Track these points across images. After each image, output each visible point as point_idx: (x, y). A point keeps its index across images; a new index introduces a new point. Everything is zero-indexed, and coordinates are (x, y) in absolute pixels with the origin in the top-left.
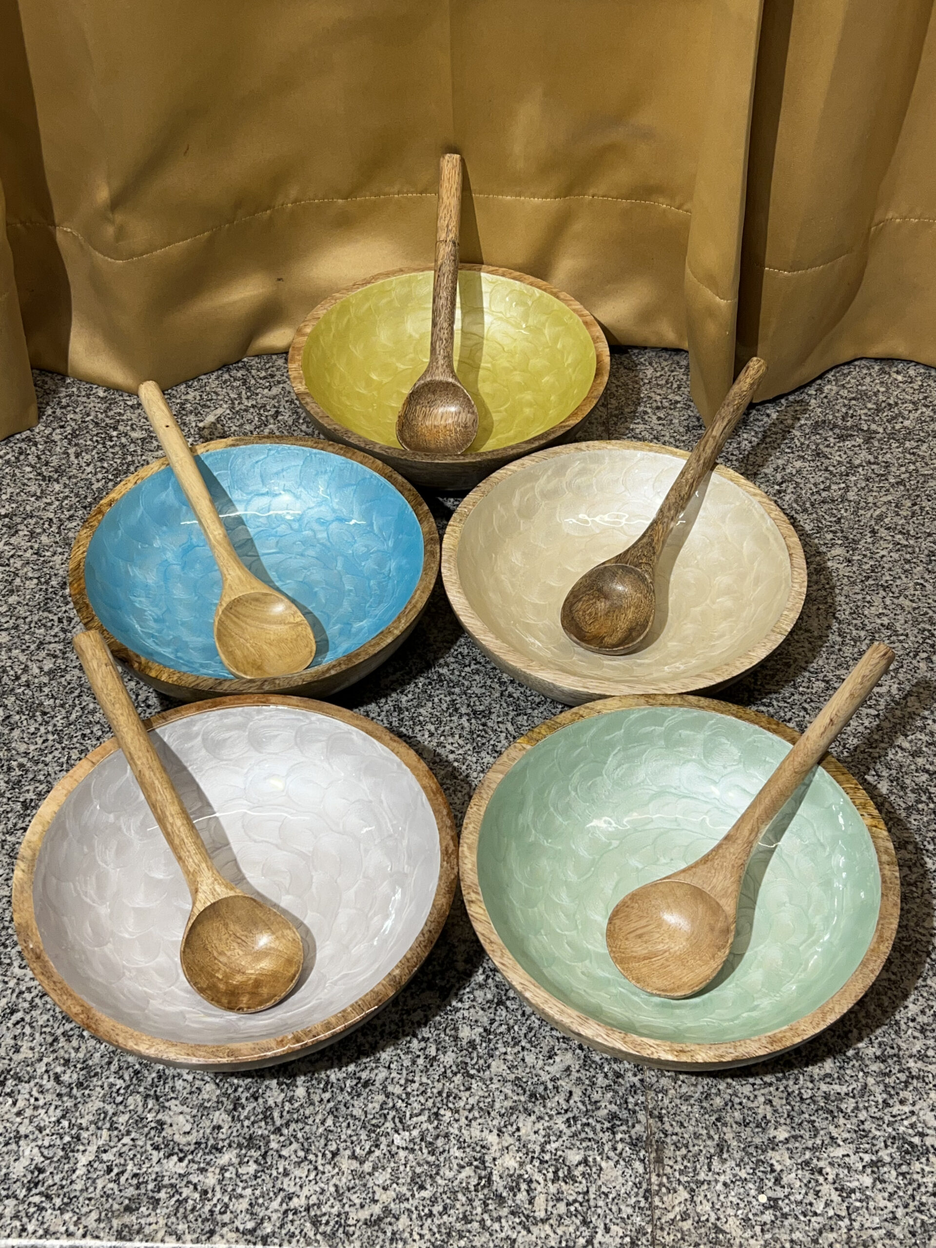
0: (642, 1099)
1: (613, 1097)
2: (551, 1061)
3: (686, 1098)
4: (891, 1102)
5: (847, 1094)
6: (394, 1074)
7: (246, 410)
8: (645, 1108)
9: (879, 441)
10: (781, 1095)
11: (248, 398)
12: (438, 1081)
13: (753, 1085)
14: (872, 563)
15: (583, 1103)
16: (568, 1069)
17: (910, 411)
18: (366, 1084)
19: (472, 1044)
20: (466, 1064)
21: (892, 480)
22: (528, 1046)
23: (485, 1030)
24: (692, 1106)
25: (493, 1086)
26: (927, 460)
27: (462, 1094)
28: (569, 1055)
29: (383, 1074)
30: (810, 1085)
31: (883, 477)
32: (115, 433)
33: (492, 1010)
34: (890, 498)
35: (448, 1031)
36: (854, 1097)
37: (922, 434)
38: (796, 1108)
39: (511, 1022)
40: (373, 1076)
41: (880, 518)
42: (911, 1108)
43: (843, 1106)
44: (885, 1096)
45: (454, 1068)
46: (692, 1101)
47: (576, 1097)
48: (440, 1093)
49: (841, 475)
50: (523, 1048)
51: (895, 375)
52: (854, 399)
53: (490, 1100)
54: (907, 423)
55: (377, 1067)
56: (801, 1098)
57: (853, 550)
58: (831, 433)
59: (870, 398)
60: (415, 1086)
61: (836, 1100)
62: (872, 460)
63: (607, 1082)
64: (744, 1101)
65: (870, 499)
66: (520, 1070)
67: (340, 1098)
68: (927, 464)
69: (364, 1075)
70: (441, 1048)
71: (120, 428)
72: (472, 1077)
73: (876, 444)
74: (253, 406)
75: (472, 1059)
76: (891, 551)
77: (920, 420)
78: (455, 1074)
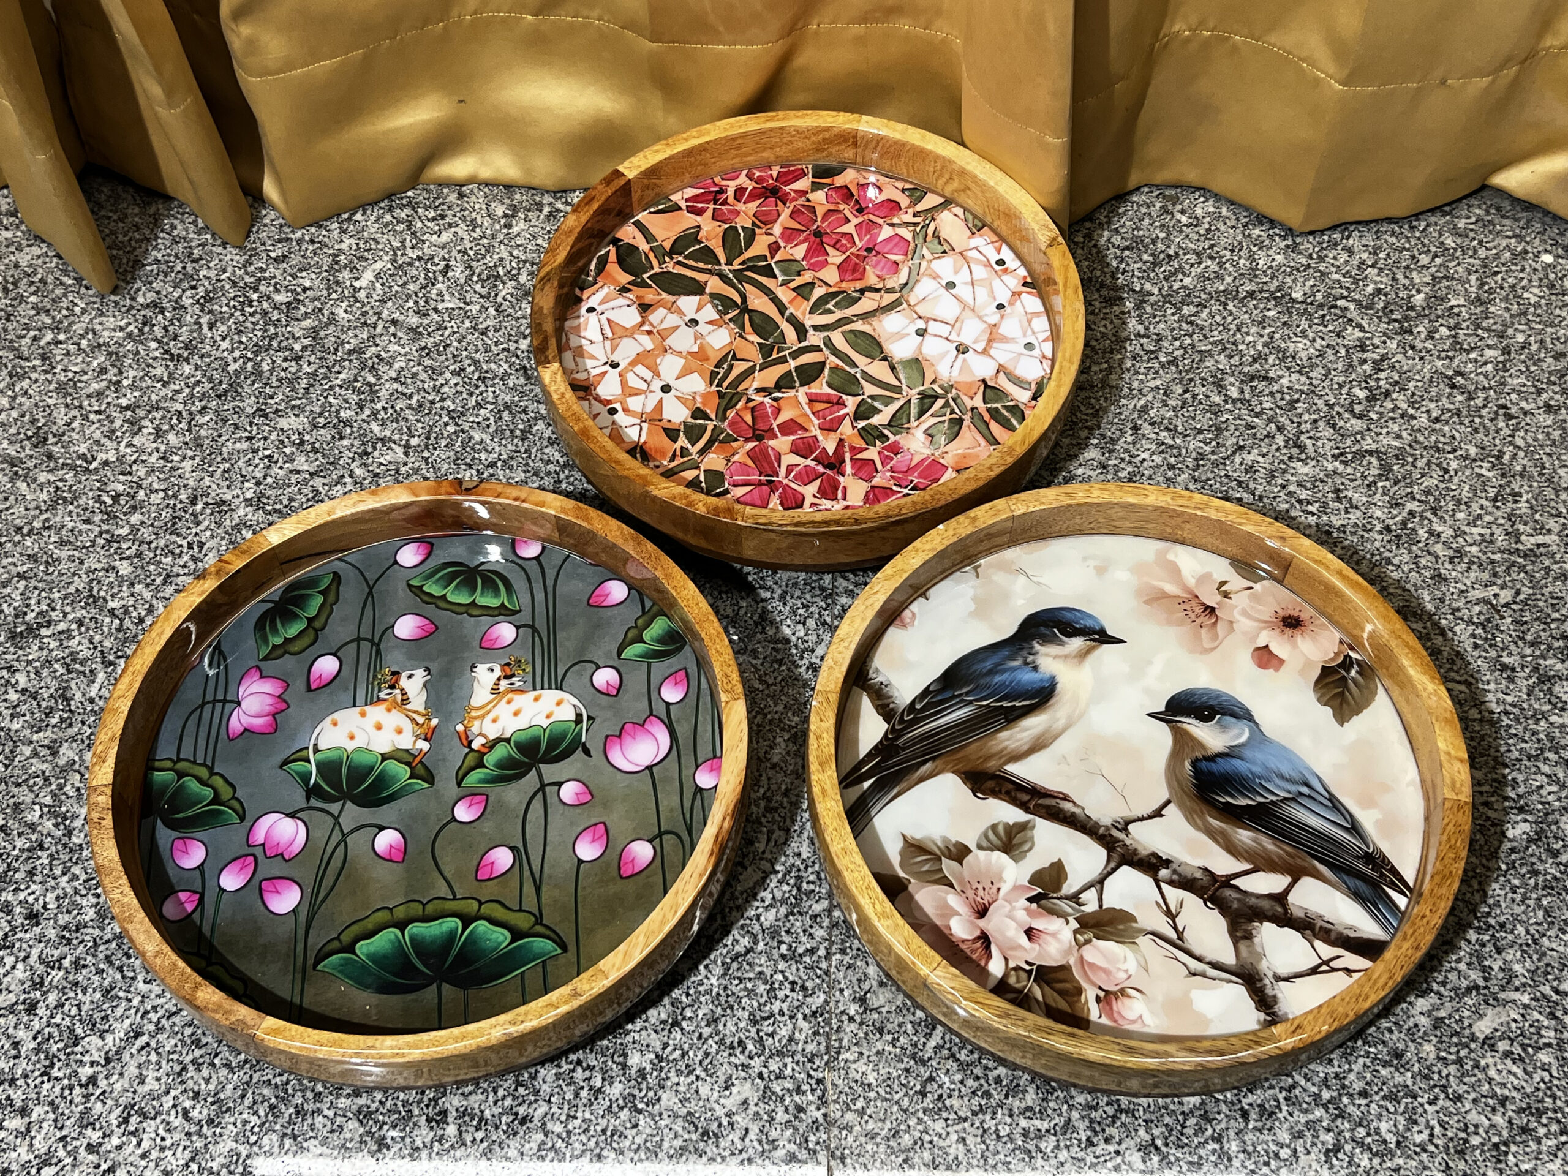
0: (825, 1137)
1: (793, 1135)
2: (727, 1093)
3: (872, 1136)
4: (1095, 1140)
5: (1048, 1131)
6: (555, 1109)
7: (410, 264)
8: (828, 1148)
9: (1152, 305)
10: (975, 1132)
11: (413, 247)
12: (603, 1117)
13: (946, 1120)
14: (1130, 469)
15: (760, 1142)
16: (745, 1102)
17: (1192, 265)
18: (523, 1121)
19: (642, 1073)
20: (634, 1096)
21: (1163, 359)
22: (703, 1075)
23: (657, 1056)
24: (878, 1145)
25: (662, 1123)
26: (1206, 331)
27: (627, 1132)
28: (748, 1084)
29: (543, 1108)
30: (1008, 1120)
31: (1152, 354)
32: (255, 296)
33: (666, 1033)
34: (1158, 382)
35: (616, 1058)
36: (1055, 1135)
37: (1203, 296)
38: (991, 1148)
39: (686, 1047)
40: (531, 1111)
41: (1145, 410)
42: (1116, 1147)
43: (1042, 1145)
44: (1089, 1133)
45: (621, 1102)
46: (878, 1140)
47: (752, 1135)
48: (604, 1131)
49: (1104, 352)
50: (698, 1077)
51: (1178, 216)
52: (1127, 248)
53: (658, 1138)
54: (1187, 281)
55: (536, 1101)
56: (998, 1136)
57: (1111, 452)
58: (1096, 296)
59: (1146, 247)
60: (577, 1122)
61: (1036, 1137)
62: (1142, 332)
63: (787, 1117)
64: (936, 1139)
65: (1136, 385)
66: (693, 1102)
67: (494, 1138)
68: (1205, 336)
69: (522, 1110)
70: (608, 1079)
71: (262, 288)
72: (640, 1112)
73: (1149, 309)
74: (419, 259)
75: (641, 1090)
76: (1153, 453)
77: (1204, 279)
78: (621, 1108)
